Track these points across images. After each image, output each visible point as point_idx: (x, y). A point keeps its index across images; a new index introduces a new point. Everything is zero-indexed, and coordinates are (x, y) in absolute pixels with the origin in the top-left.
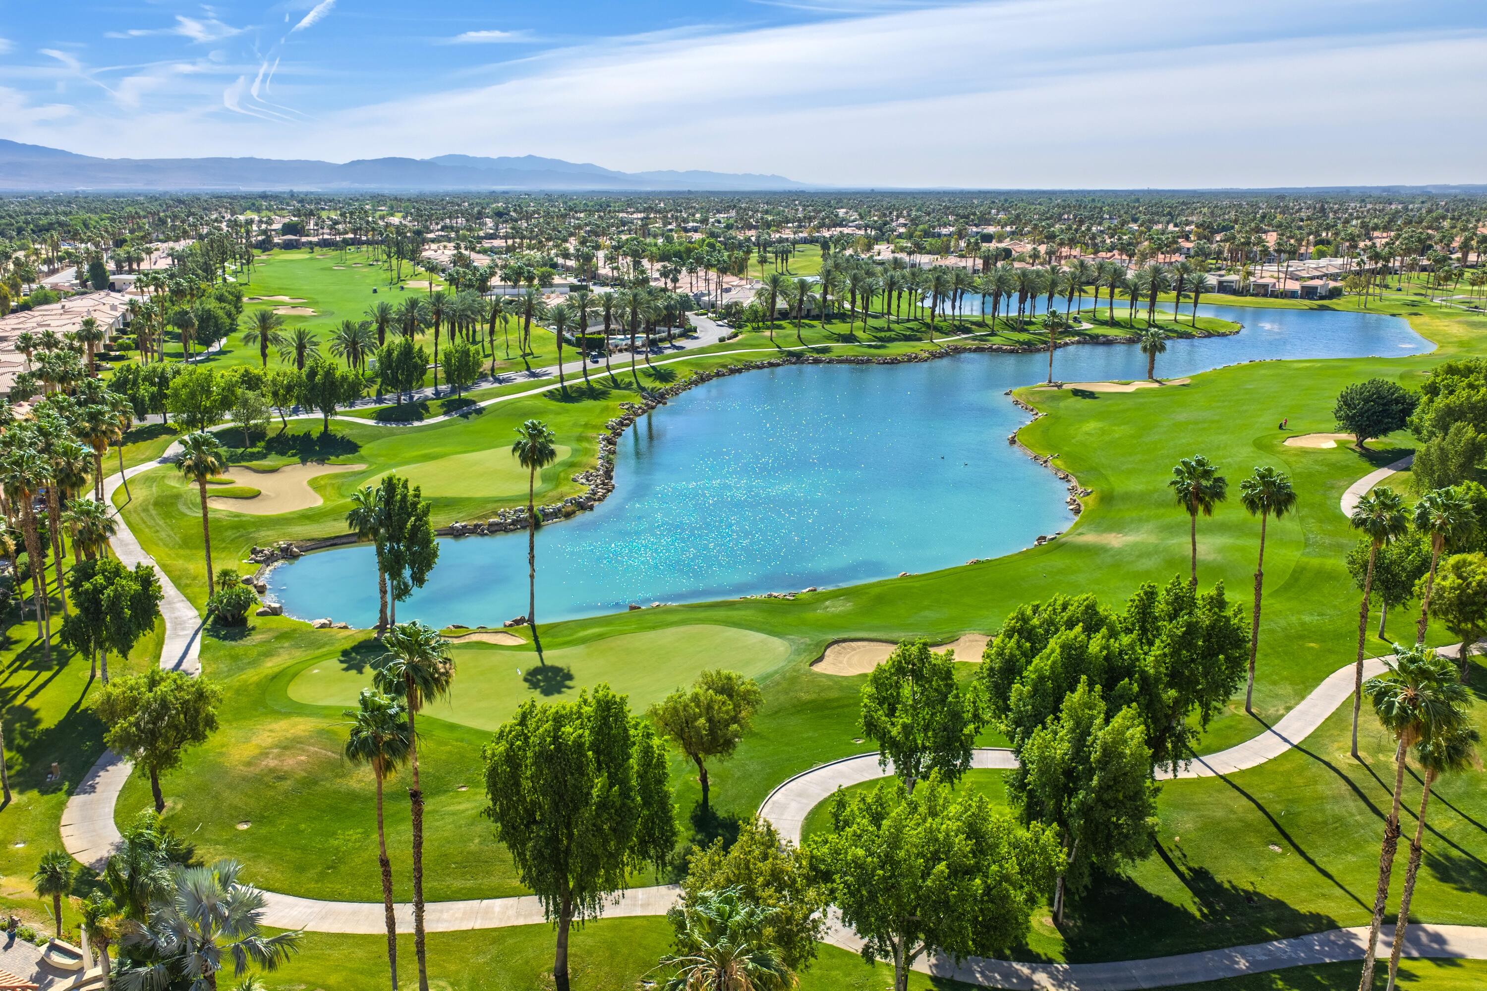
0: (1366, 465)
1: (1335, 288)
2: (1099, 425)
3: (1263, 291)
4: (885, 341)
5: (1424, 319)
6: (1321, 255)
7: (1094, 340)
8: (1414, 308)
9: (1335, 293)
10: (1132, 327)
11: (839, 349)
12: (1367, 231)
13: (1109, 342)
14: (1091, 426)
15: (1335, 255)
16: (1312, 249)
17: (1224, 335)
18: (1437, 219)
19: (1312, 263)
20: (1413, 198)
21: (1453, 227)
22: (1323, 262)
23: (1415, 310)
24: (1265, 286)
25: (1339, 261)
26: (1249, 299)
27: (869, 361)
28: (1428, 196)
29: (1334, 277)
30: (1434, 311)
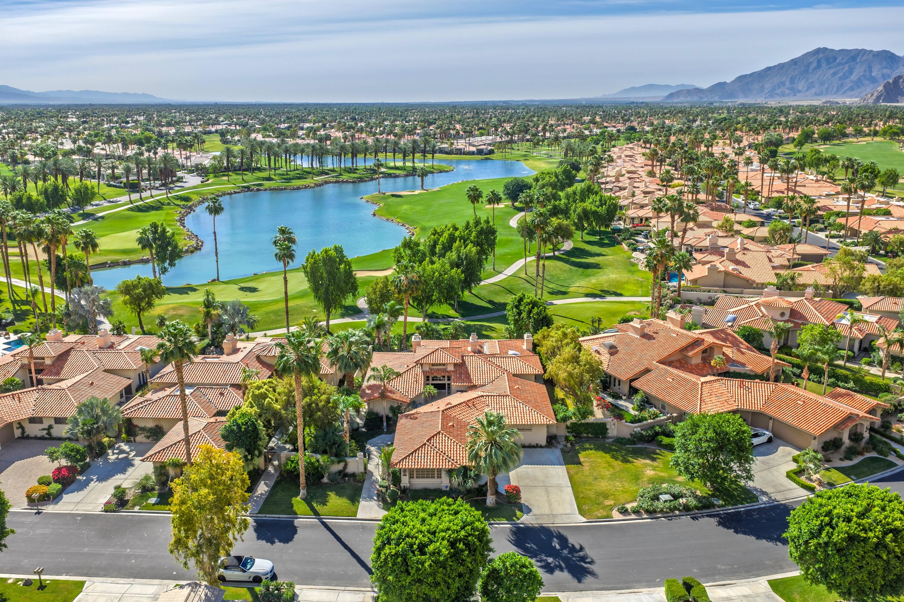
0: (516, 212)
1: (491, 149)
2: (409, 206)
3: (460, 152)
4: (289, 180)
5: (531, 162)
6: (482, 135)
7: (390, 176)
8: (526, 157)
9: (491, 152)
10: (405, 169)
11: (267, 184)
12: (501, 122)
13: (396, 176)
14: (405, 207)
15: (488, 134)
16: (477, 132)
17: (447, 171)
18: (531, 117)
19: (479, 139)
20: (518, 107)
21: (538, 120)
22: (484, 138)
23: (526, 158)
24: (460, 149)
25: (491, 138)
26: (453, 156)
27: (285, 189)
28: (526, 106)
29: (489, 145)
30: (534, 158)
